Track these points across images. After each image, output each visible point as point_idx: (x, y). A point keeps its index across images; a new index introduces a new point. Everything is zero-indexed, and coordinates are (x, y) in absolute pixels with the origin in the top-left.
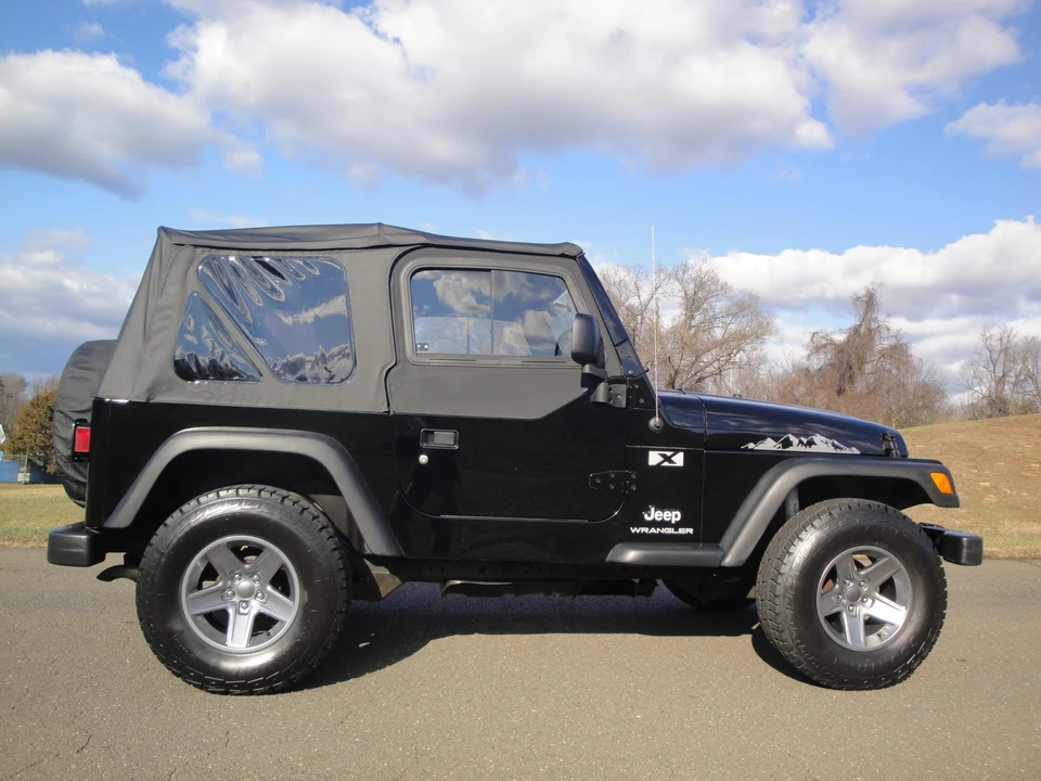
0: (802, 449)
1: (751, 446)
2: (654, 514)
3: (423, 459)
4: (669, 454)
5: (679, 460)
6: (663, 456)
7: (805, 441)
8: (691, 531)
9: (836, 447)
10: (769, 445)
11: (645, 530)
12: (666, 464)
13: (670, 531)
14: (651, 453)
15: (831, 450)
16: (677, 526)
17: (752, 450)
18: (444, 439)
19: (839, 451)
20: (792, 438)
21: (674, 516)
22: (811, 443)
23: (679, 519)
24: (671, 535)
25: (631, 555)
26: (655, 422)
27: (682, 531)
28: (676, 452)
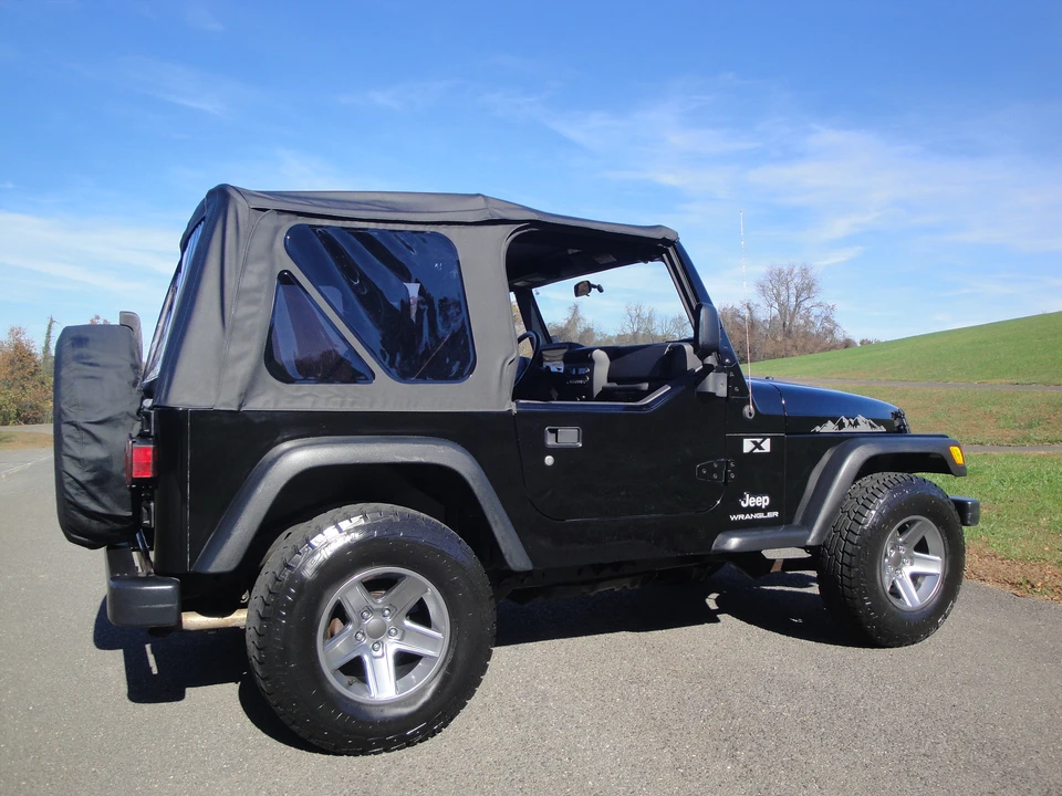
0: (851, 429)
1: (818, 429)
2: (749, 501)
3: (549, 460)
4: (759, 440)
5: (767, 446)
6: (754, 443)
7: (852, 421)
8: (776, 514)
9: (872, 426)
10: (830, 427)
11: (741, 517)
12: (757, 451)
13: (760, 516)
14: (745, 440)
15: (869, 429)
16: (765, 511)
17: (819, 433)
18: (569, 437)
19: (874, 430)
20: (845, 421)
21: (764, 501)
22: (856, 424)
23: (767, 504)
24: (762, 519)
25: (734, 543)
26: (749, 410)
27: (770, 515)
28: (765, 438)
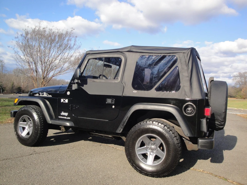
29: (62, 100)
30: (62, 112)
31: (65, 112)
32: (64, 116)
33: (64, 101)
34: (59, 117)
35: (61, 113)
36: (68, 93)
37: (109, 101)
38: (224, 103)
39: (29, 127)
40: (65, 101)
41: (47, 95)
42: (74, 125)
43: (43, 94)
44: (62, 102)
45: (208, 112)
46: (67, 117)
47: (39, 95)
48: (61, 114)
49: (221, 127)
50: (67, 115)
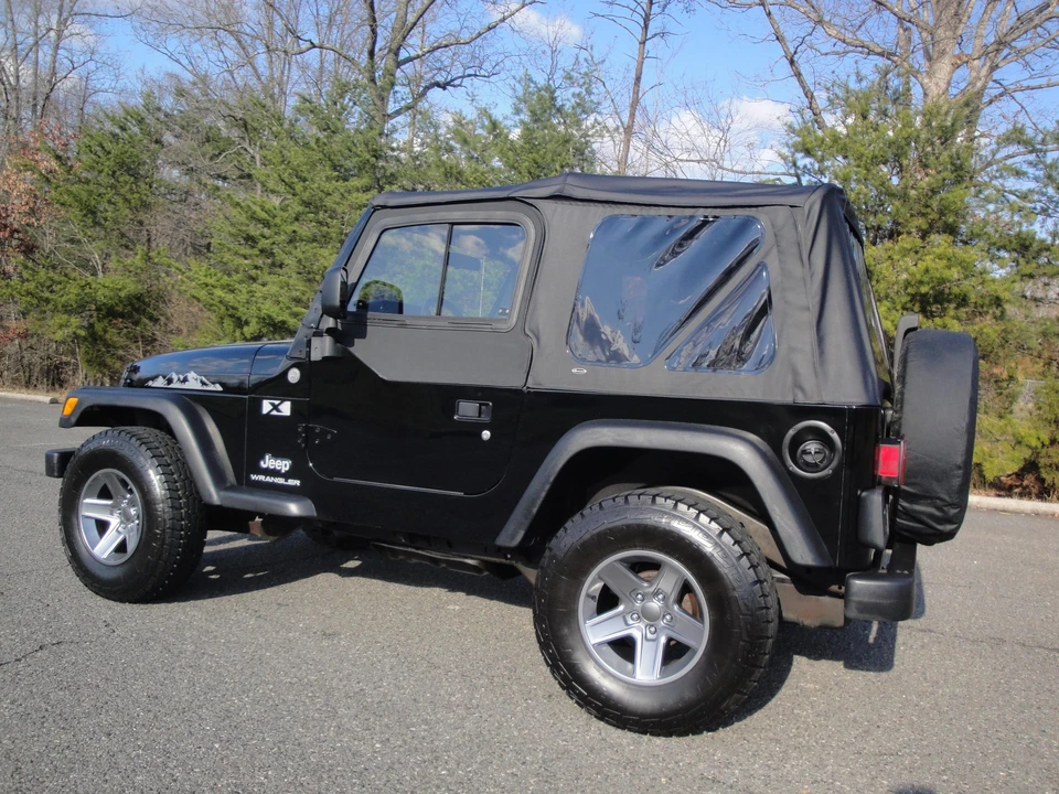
29: (266, 407)
30: (267, 457)
31: (276, 456)
32: (275, 473)
33: (275, 407)
34: (254, 477)
35: (263, 458)
36: (294, 376)
37: (467, 410)
38: (964, 424)
39: (126, 518)
40: (279, 411)
41: (203, 383)
42: (315, 514)
43: (185, 380)
44: (265, 411)
45: (891, 462)
46: (287, 476)
47: (169, 384)
48: (263, 465)
49: (949, 527)
50: (287, 469)
